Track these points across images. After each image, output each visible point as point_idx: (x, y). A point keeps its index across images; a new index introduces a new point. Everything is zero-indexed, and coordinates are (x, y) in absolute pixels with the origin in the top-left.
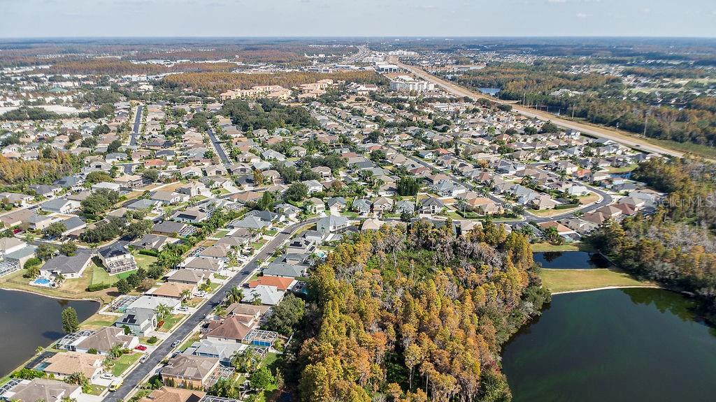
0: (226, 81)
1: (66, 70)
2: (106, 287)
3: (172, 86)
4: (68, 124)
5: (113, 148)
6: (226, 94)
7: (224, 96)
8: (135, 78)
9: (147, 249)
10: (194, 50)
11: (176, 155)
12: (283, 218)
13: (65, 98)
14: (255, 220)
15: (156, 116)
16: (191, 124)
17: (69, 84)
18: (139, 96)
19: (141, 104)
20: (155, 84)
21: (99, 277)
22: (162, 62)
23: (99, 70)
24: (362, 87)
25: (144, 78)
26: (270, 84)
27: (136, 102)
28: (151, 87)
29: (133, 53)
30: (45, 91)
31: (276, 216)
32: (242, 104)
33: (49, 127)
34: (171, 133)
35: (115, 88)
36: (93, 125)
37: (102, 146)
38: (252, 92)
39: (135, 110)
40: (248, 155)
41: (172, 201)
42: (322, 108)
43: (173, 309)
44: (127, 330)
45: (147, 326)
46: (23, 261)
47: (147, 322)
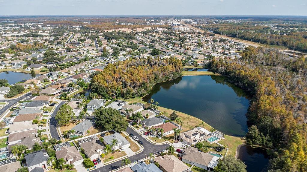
0: (108, 27)
1: (49, 24)
2: (46, 71)
3: (87, 28)
4: (45, 38)
5: (58, 43)
6: (106, 31)
7: (105, 31)
8: (74, 26)
9: (61, 64)
11: (80, 46)
12: (108, 59)
13: (46, 31)
14: (99, 59)
15: (77, 36)
16: (89, 38)
17: (49, 28)
18: (74, 31)
19: (74, 33)
20: (81, 28)
21: (45, 69)
22: (87, 22)
23: (61, 24)
24: (160, 29)
25: (78, 26)
26: (125, 28)
27: (72, 33)
28: (79, 29)
29: (77, 20)
30: (40, 30)
31: (106, 59)
32: (111, 33)
33: (38, 38)
34: (81, 40)
35: (66, 29)
36: (53, 38)
37: (55, 43)
38: (117, 30)
39: (71, 35)
40: (105, 45)
41: (74, 55)
42: (141, 35)
43: (64, 74)
44: (49, 77)
45: (55, 77)
46: (23, 65)
47: (55, 76)
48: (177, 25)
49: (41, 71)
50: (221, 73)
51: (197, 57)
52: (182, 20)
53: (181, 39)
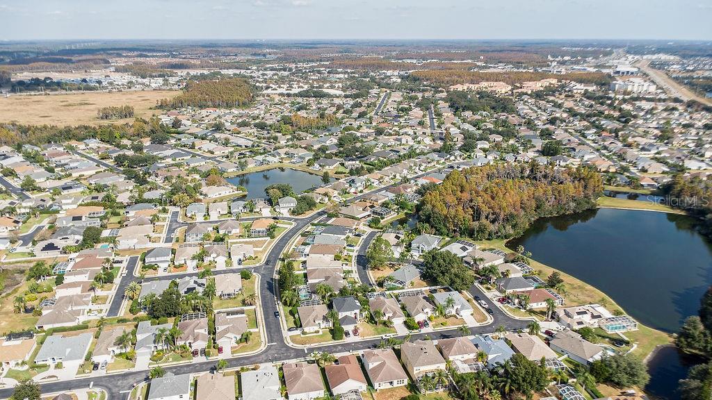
0: (460, 76)
1: (340, 66)
2: (344, 173)
3: (415, 79)
4: (337, 101)
5: (362, 115)
6: (454, 87)
7: (452, 88)
8: (389, 73)
9: (368, 162)
10: (446, 51)
11: (401, 123)
12: (452, 158)
13: (337, 85)
14: (435, 156)
15: (396, 99)
16: (418, 105)
17: (341, 76)
18: (388, 86)
19: (388, 91)
20: (402, 77)
21: (341, 169)
22: (414, 61)
23: (363, 66)
24: (578, 86)
25: (396, 73)
26: (496, 81)
27: (385, 89)
28: (399, 80)
29: (394, 54)
30: (324, 80)
31: (448, 156)
32: (463, 95)
33: (325, 102)
34: (402, 110)
35: (373, 79)
36: (351, 102)
37: (355, 115)
38: (477, 86)
39: (383, 95)
40: (449, 125)
41: (389, 144)
42: (530, 101)
43: (373, 183)
44: (350, 186)
45: (360, 186)
46: (307, 159)
47: (360, 184)
48: (628, 72)
49: (336, 173)
50: (688, 210)
51: (646, 167)
52: (645, 57)
53: (623, 117)
